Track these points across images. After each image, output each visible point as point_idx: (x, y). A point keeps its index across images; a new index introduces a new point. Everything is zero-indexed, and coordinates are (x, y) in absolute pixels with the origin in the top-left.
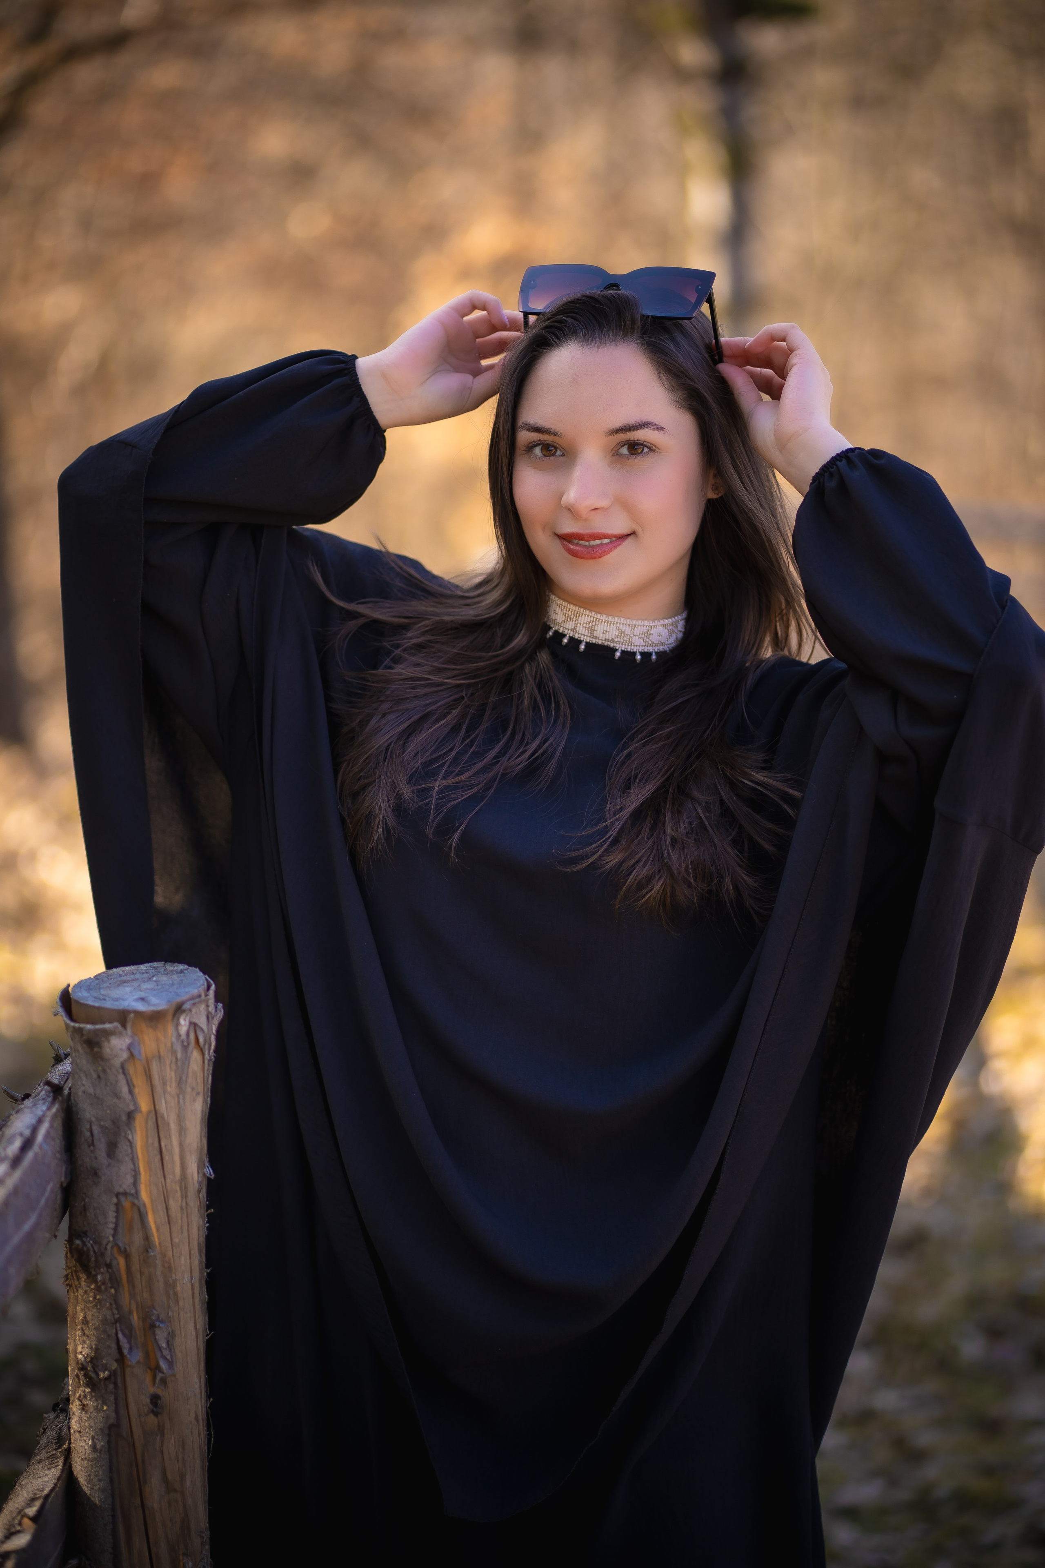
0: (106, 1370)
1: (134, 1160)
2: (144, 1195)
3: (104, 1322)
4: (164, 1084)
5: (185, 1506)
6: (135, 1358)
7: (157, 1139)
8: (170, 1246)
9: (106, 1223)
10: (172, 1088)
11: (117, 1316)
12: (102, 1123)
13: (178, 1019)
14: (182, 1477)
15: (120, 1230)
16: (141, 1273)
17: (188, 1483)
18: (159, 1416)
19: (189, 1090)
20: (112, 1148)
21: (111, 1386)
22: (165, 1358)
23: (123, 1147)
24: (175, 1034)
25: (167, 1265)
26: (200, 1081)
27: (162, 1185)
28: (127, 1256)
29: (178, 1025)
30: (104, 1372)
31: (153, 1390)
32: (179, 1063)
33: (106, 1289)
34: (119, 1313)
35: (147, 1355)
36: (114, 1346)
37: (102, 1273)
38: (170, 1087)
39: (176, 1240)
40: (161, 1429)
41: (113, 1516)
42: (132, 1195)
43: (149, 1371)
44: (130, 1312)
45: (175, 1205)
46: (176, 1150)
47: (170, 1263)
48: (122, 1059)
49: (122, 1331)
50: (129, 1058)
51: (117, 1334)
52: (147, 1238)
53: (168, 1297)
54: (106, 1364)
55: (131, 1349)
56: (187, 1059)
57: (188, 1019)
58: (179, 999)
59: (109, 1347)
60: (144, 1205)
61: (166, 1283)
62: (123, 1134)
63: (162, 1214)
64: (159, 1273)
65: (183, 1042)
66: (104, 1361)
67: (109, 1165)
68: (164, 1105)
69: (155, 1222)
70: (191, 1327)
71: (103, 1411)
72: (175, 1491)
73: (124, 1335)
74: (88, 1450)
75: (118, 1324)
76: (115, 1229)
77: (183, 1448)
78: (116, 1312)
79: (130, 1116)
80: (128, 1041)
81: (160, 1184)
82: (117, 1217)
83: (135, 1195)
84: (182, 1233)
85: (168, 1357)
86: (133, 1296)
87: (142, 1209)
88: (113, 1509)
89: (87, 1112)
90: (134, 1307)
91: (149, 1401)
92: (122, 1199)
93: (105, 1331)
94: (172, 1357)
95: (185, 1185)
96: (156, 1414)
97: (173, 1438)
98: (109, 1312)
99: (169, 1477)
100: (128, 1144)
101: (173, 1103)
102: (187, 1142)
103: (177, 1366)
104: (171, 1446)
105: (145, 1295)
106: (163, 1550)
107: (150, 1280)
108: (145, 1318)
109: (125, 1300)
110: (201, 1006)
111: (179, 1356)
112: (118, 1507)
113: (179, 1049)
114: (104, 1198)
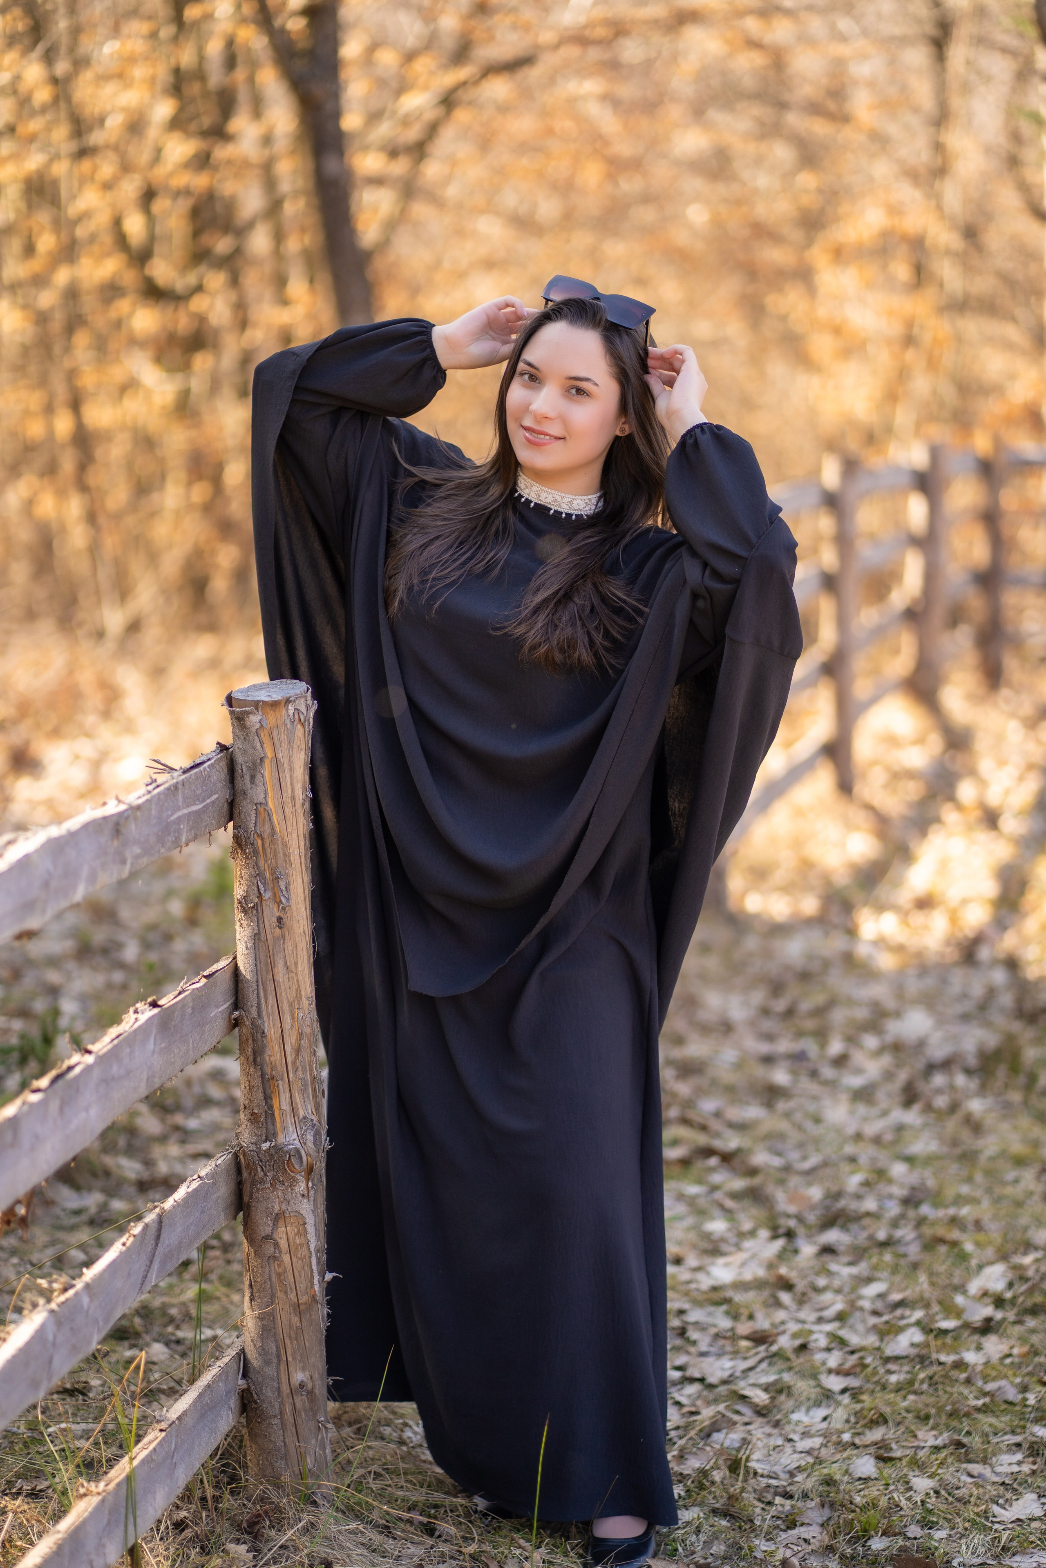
0: (252, 903)
1: (265, 785)
2: (271, 805)
3: (251, 876)
4: (281, 742)
5: (299, 982)
6: (267, 895)
7: (277, 772)
8: (287, 833)
9: (251, 820)
10: (285, 745)
11: (257, 873)
12: (248, 764)
13: (288, 706)
14: (296, 965)
15: (258, 824)
16: (270, 848)
17: (300, 968)
18: (282, 929)
19: (297, 747)
20: (253, 778)
21: (255, 912)
22: (285, 896)
23: (259, 777)
24: (286, 714)
25: (285, 844)
26: (303, 742)
27: (281, 799)
28: (262, 839)
29: (288, 709)
31: (278, 914)
32: (290, 731)
33: (251, 858)
35: (275, 895)
36: (256, 889)
37: (250, 850)
39: (289, 830)
40: (283, 936)
41: (258, 985)
42: (263, 804)
43: (276, 903)
44: (265, 870)
45: (288, 810)
46: (288, 779)
47: (287, 843)
48: (256, 728)
49: (260, 881)
50: (260, 727)
51: (257, 883)
52: (273, 828)
53: (286, 862)
54: (252, 900)
55: (265, 891)
56: (294, 729)
57: (295, 707)
58: (288, 695)
59: (254, 890)
60: (271, 810)
61: (284, 854)
62: (258, 770)
63: (281, 815)
64: (280, 848)
65: (291, 719)
66: (251, 898)
68: (280, 754)
69: (277, 820)
70: (300, 880)
71: (251, 926)
72: (292, 972)
73: (261, 883)
74: (244, 949)
75: (258, 877)
76: (255, 824)
77: (296, 948)
78: (257, 870)
79: (262, 760)
80: (259, 718)
82: (256, 817)
83: (266, 804)
84: (293, 826)
85: (287, 895)
86: (266, 861)
87: (270, 812)
88: (257, 982)
89: (240, 759)
90: (266, 867)
91: (276, 920)
92: (259, 806)
93: (251, 881)
94: (289, 895)
95: (295, 801)
96: (280, 928)
97: (290, 942)
98: (253, 871)
99: (288, 964)
100: (261, 775)
101: (286, 753)
102: (295, 775)
103: (293, 903)
104: (289, 946)
105: (273, 861)
106: (285, 1006)
107: (275, 852)
108: (273, 874)
109: (261, 863)
110: (303, 700)
111: (293, 895)
112: (260, 980)
113: (288, 722)
114: (249, 806)
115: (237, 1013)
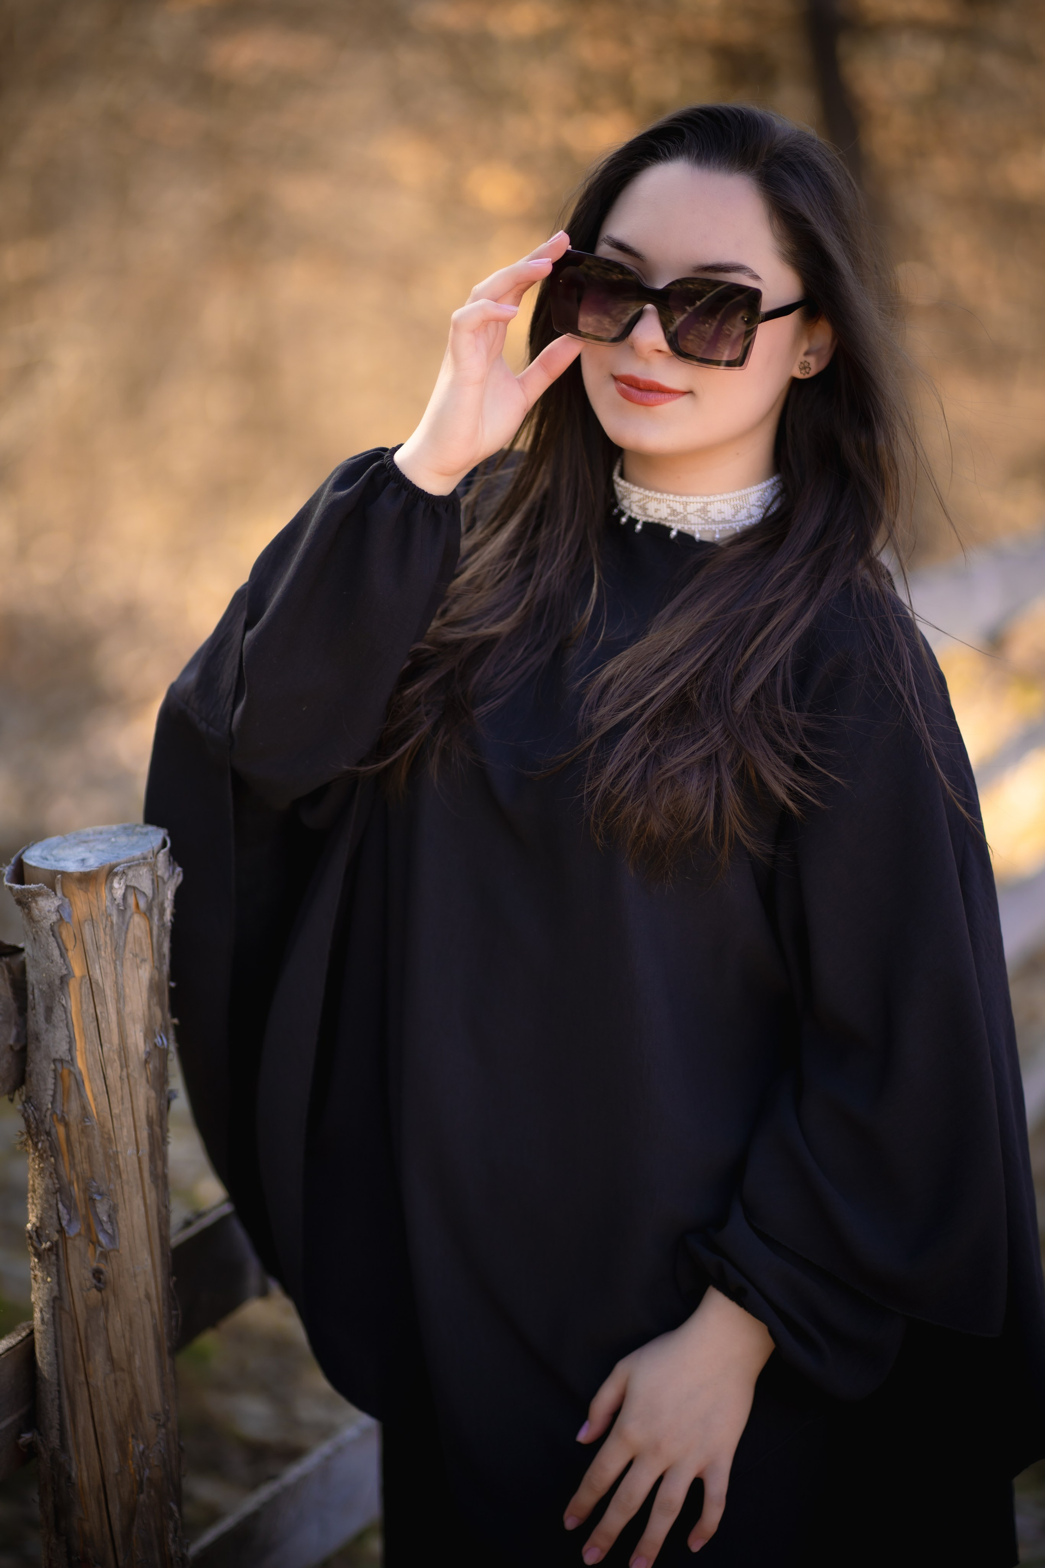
0: (49, 1240)
1: (68, 1026)
2: (80, 1063)
3: (47, 1191)
4: (98, 948)
5: (133, 1386)
6: (75, 1229)
7: (92, 1005)
8: (110, 1117)
9: (46, 1090)
10: (107, 953)
11: (57, 1186)
12: (41, 987)
13: (112, 882)
14: (130, 1357)
15: (58, 1097)
16: (81, 1143)
17: (137, 1362)
18: (103, 1292)
19: (128, 955)
20: (49, 1010)
21: (53, 1258)
22: (105, 1232)
23: (58, 1012)
24: (109, 898)
25: (106, 1136)
26: (148, 948)
27: (99, 1053)
28: (67, 1125)
29: (111, 888)
30: (46, 1243)
31: (95, 1265)
32: (115, 928)
33: (47, 1158)
34: (59, 1183)
35: (89, 1228)
36: (55, 1216)
37: (43, 1141)
38: (105, 952)
39: (116, 1111)
40: (105, 1305)
41: (59, 1392)
42: (68, 1062)
43: (91, 1244)
44: (71, 1183)
45: (114, 1073)
46: (113, 1017)
47: (109, 1135)
48: (51, 922)
49: (62, 1201)
50: (58, 921)
51: (57, 1204)
52: (84, 1108)
53: (109, 1169)
54: (49, 1235)
55: (70, 1221)
56: (125, 925)
57: (122, 881)
58: (114, 862)
59: (51, 1217)
60: (80, 1073)
61: (106, 1155)
62: (57, 999)
63: (100, 1082)
64: (97, 1144)
65: (118, 905)
66: (47, 1232)
67: (47, 1030)
68: (98, 971)
69: (92, 1091)
70: (138, 1202)
71: (48, 1282)
72: (122, 1370)
73: (63, 1205)
74: (39, 1323)
75: (58, 1194)
76: (54, 1096)
77: (131, 1326)
78: (56, 1181)
79: (64, 980)
80: (57, 903)
81: (97, 1051)
82: (55, 1084)
83: (70, 1062)
84: (123, 1104)
85: (110, 1231)
86: (73, 1166)
87: (78, 1077)
88: (59, 1385)
89: (32, 976)
90: (74, 1177)
91: (91, 1276)
92: (59, 1066)
93: (47, 1201)
94: (114, 1231)
95: (124, 1053)
96: (100, 1290)
97: (119, 1315)
98: (50, 1182)
99: (115, 1355)
100: (62, 1009)
101: (109, 969)
102: (128, 1009)
103: (124, 1244)
104: (117, 1323)
105: (86, 1166)
106: (108, 1430)
107: (89, 1149)
108: (86, 1190)
109: (65, 1169)
110: (144, 871)
111: (123, 1230)
112: (63, 1383)
113: (115, 913)
114: (45, 1063)
115: (26, 1437)
